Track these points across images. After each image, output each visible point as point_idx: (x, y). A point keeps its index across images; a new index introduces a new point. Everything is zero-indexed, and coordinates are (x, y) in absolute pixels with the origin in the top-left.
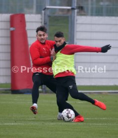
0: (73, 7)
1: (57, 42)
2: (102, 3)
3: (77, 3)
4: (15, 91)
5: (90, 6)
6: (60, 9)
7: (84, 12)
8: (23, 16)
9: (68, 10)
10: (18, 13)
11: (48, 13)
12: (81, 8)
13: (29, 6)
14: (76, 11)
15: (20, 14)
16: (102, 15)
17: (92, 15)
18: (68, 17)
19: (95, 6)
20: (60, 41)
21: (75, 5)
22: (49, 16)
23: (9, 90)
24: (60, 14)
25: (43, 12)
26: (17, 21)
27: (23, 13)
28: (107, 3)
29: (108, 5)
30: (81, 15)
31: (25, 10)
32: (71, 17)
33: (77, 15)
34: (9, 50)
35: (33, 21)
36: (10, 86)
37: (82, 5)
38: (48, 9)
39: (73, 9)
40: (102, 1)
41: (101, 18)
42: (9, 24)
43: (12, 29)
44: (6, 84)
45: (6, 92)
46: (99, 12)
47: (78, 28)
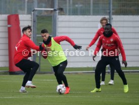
0: (55, 9)
1: (43, 37)
2: (77, 6)
3: (58, 5)
4: (12, 73)
5: (68, 8)
6: (45, 11)
7: (64, 12)
8: (17, 16)
9: (52, 11)
10: (14, 14)
11: (36, 13)
12: (61, 9)
13: (22, 9)
14: (57, 11)
15: (14, 15)
16: (77, 15)
17: (69, 15)
18: (51, 16)
19: (71, 8)
20: (45, 36)
21: (56, 7)
22: (37, 16)
23: (7, 72)
24: (46, 13)
25: (33, 12)
26: (13, 20)
27: (17, 14)
28: (81, 6)
29: (81, 7)
30: (61, 15)
31: (19, 11)
32: (54, 16)
33: (59, 15)
34: (7, 42)
35: (25, 20)
36: (8, 69)
37: (61, 7)
38: (36, 10)
39: (55, 10)
40: (77, 4)
41: (76, 16)
42: (7, 22)
43: (9, 26)
44: (5, 67)
45: (5, 73)
46: (75, 12)
47: (59, 24)
